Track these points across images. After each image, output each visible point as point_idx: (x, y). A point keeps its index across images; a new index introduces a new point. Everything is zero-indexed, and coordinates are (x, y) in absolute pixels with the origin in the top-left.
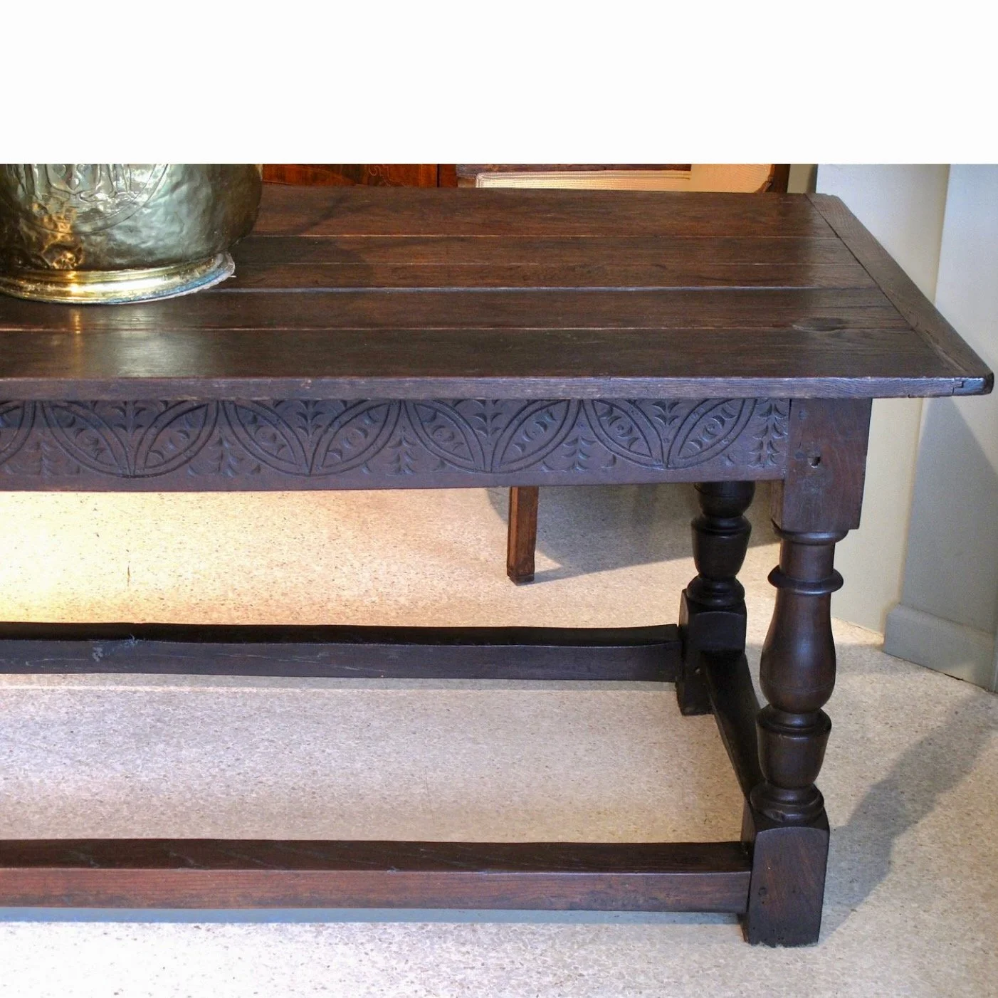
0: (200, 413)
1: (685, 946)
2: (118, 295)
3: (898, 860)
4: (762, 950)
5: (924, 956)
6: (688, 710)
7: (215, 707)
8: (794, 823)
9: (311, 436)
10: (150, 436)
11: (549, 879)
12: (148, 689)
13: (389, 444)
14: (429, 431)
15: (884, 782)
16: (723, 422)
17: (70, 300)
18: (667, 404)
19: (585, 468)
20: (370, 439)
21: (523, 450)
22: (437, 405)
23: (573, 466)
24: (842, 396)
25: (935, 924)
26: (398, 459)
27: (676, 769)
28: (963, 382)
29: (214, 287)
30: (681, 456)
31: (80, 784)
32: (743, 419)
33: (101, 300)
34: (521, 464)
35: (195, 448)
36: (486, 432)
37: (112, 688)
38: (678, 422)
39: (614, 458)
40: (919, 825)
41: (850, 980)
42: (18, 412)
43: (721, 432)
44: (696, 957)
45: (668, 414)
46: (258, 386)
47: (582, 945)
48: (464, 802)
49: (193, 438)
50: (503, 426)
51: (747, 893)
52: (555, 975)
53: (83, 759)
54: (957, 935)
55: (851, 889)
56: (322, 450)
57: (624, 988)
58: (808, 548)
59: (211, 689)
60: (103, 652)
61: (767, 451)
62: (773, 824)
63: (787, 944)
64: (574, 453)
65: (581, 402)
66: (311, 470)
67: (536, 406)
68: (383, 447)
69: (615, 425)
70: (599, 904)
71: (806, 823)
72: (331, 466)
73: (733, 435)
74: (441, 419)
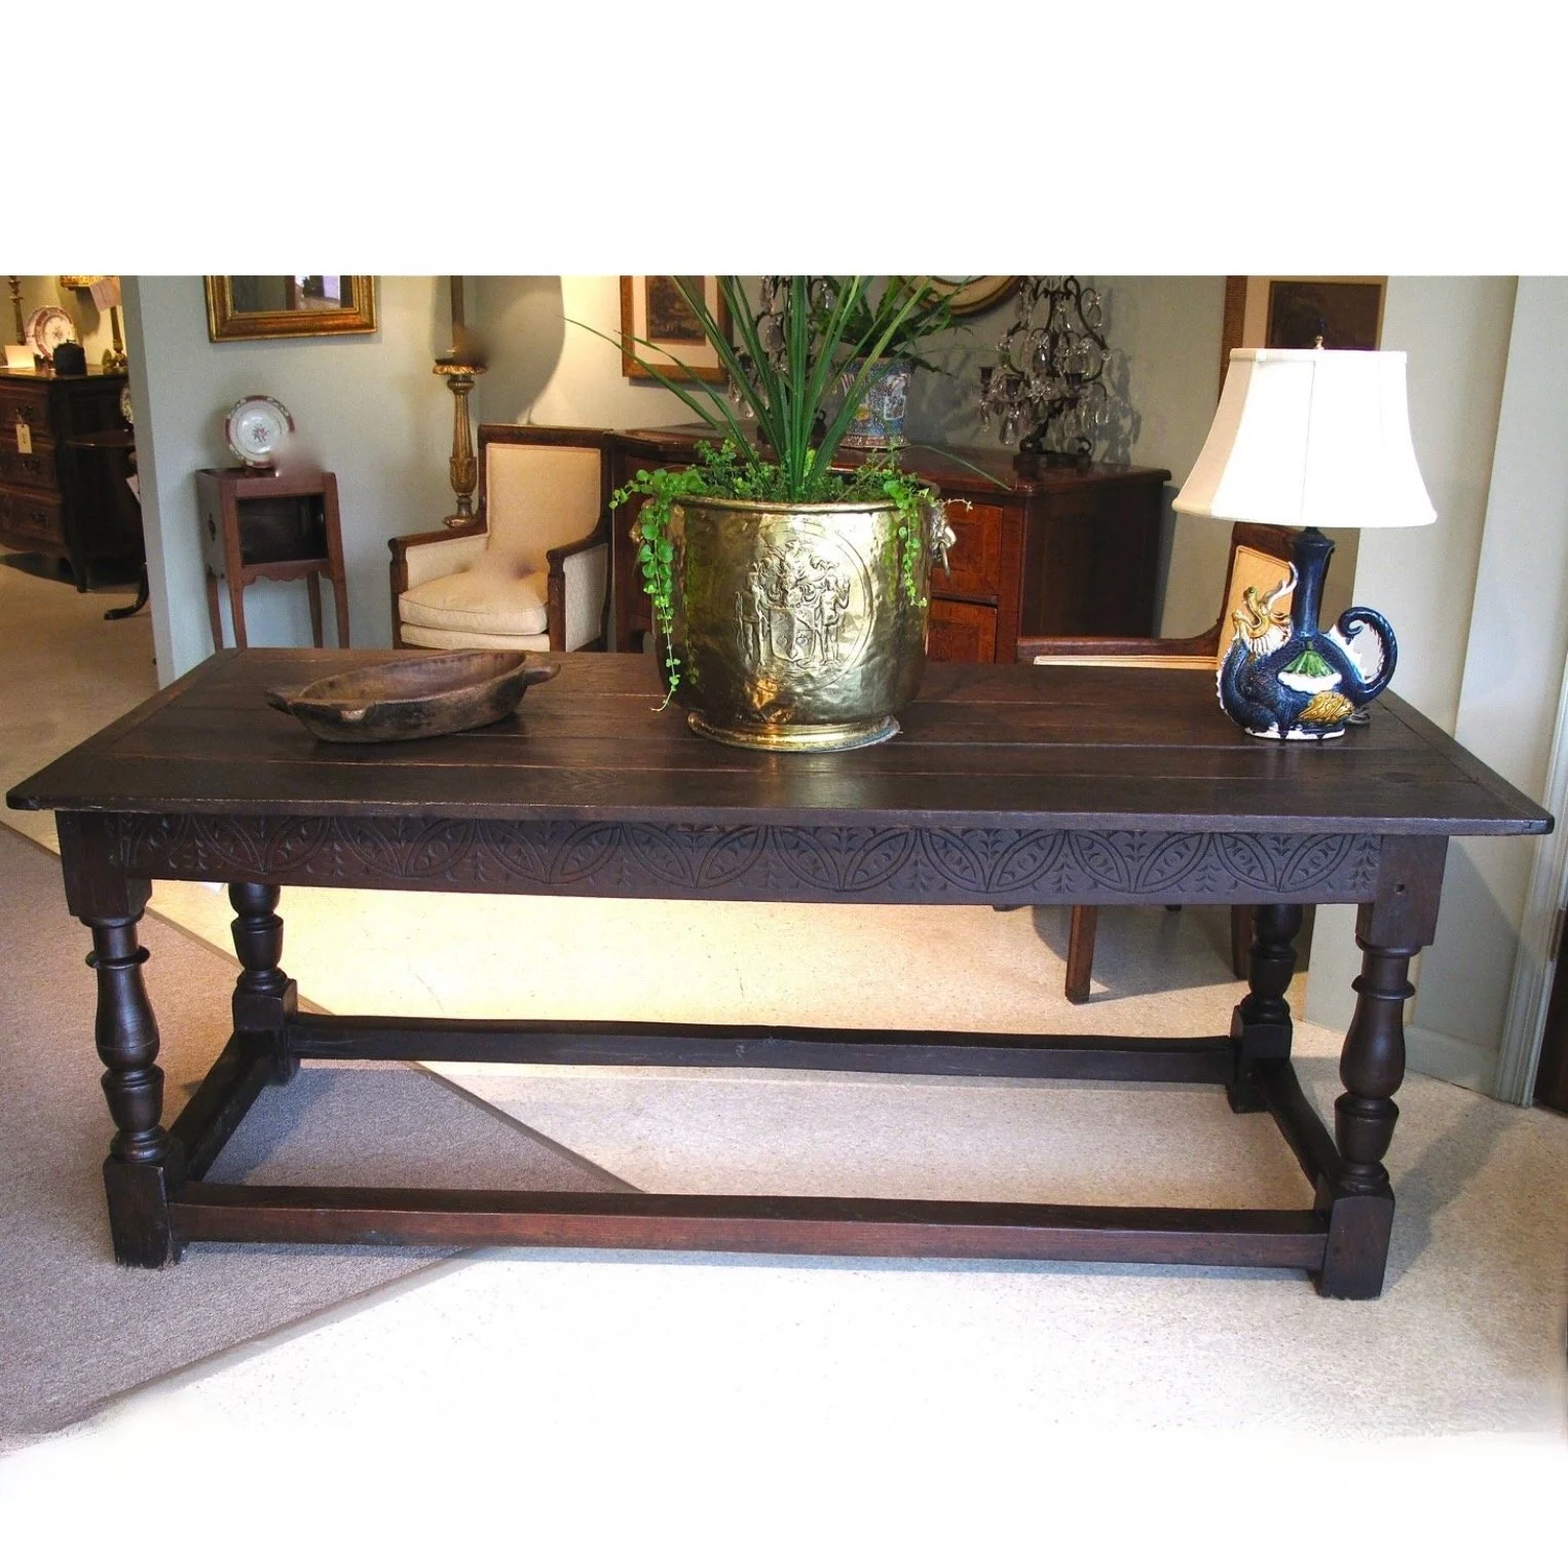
0: (901, 839)
1: (1268, 1298)
2: (815, 745)
3: (1437, 1233)
4: (1332, 1304)
5: (1470, 1309)
6: (1239, 1109)
7: (836, 1098)
8: (1365, 1193)
9: (989, 860)
10: (859, 858)
11: (1159, 1237)
12: (776, 1082)
13: (1053, 868)
14: (1086, 857)
15: (1415, 1170)
16: (1326, 854)
17: (771, 748)
18: (1282, 838)
19: (1212, 891)
20: (1037, 864)
21: (1162, 875)
22: (1095, 837)
23: (1202, 889)
24: (1431, 833)
25: (1476, 1284)
26: (1060, 881)
27: (1235, 1157)
28: (1531, 824)
29: (889, 740)
30: (1291, 881)
31: (735, 1157)
32: (1343, 853)
33: (803, 748)
34: (1160, 886)
35: (894, 869)
36: (1133, 860)
37: (746, 1081)
38: (1290, 853)
39: (1236, 882)
40: (1449, 1205)
41: (1411, 1327)
42: (752, 836)
43: (1324, 862)
44: (1279, 1306)
45: (1282, 847)
46: (959, 817)
47: (1181, 1295)
48: (1062, 1180)
49: (893, 860)
50: (1147, 855)
51: (1323, 1252)
52: (1163, 1318)
53: (734, 1137)
54: (1496, 1293)
55: (1400, 1255)
56: (998, 871)
57: (1222, 1330)
58: (1389, 960)
59: (830, 1084)
60: (745, 1050)
61: (1360, 879)
62: (1348, 1194)
63: (1353, 1298)
64: (1204, 878)
65: (1212, 834)
67: (1176, 837)
68: (1048, 870)
69: (1237, 857)
70: (1197, 1259)
71: (1374, 1194)
73: (1332, 866)
74: (1097, 848)
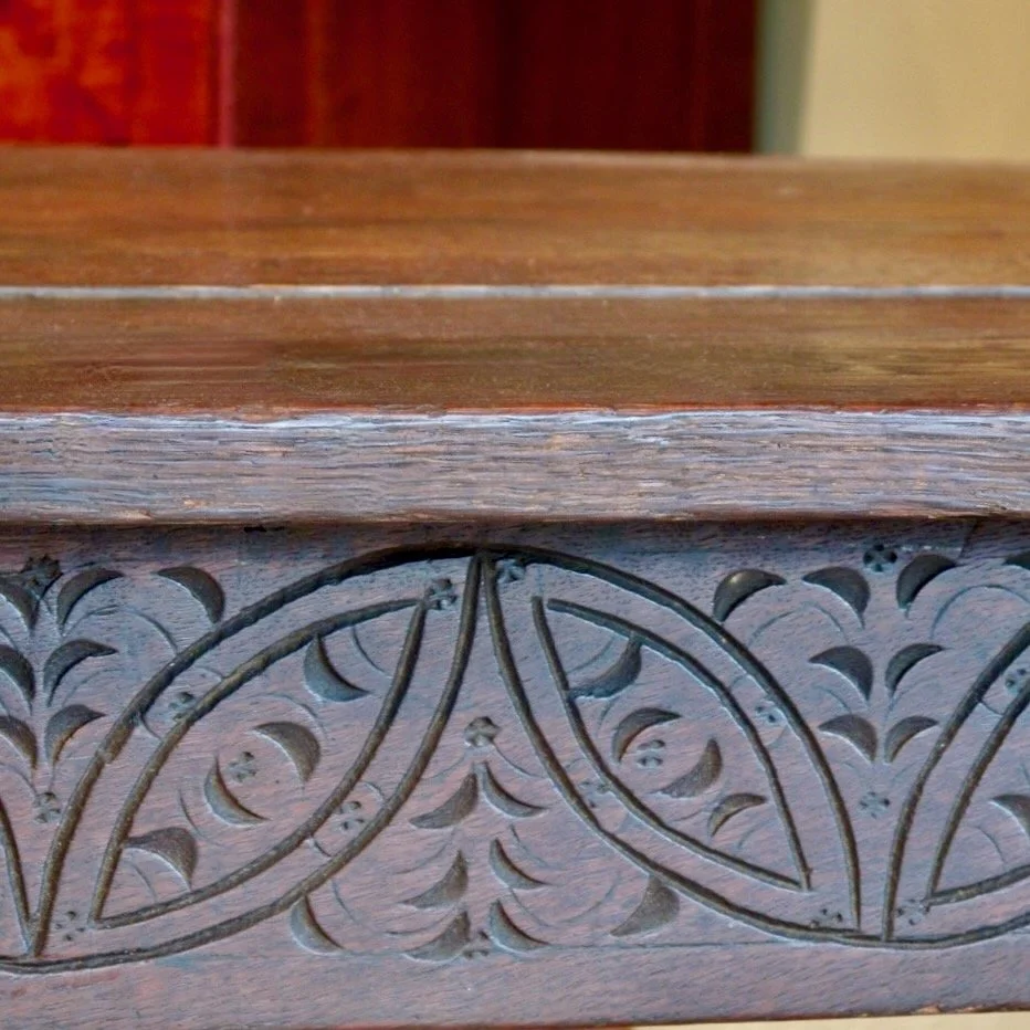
9: (45, 764)
13: (412, 807)
14: (602, 735)
20: (327, 781)
26: (459, 875)
36: (869, 744)
50: (946, 712)
56: (97, 835)
66: (42, 939)
68: (388, 817)
72: (135, 916)
74: (660, 679)
